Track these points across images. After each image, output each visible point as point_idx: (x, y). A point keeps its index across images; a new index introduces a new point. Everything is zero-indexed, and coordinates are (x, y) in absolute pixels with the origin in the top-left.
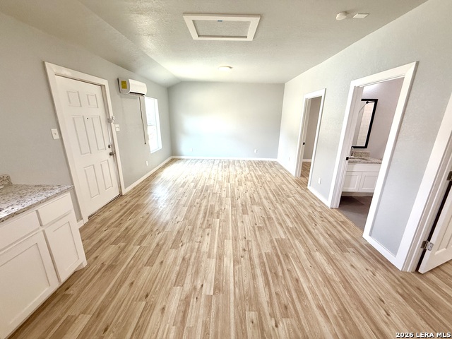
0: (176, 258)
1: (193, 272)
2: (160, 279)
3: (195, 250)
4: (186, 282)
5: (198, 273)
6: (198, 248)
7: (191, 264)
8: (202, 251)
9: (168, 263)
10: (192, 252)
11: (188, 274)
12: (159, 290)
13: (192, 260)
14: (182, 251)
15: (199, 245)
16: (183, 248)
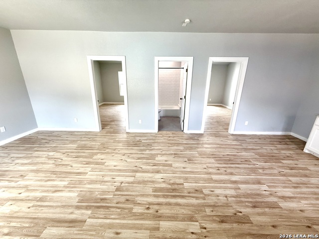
0: (259, 214)
1: (260, 197)
2: (288, 222)
3: (239, 199)
4: (272, 201)
5: (259, 194)
6: (234, 197)
7: (254, 200)
8: (236, 194)
9: (269, 220)
10: (242, 202)
11: (265, 201)
12: (295, 219)
13: (250, 200)
14: (246, 211)
15: (230, 197)
16: (242, 210)
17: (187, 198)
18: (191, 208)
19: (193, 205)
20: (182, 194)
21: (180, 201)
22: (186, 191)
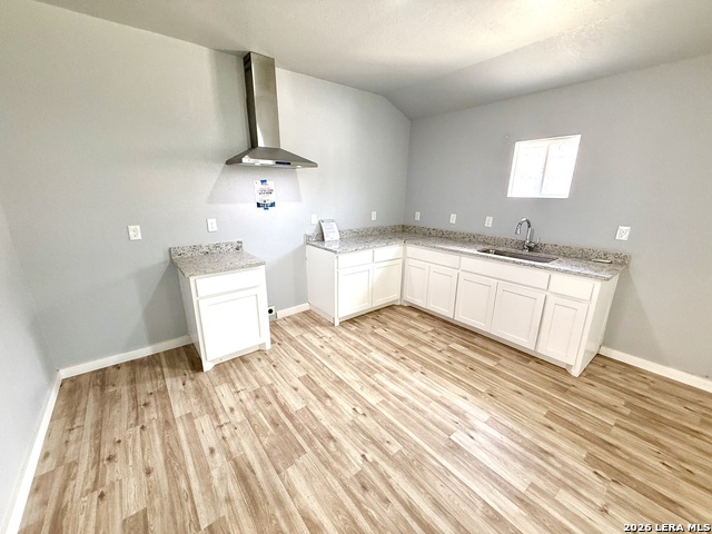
17: (404, 497)
18: (416, 476)
19: (411, 477)
20: (405, 514)
21: (426, 510)
22: (388, 511)
